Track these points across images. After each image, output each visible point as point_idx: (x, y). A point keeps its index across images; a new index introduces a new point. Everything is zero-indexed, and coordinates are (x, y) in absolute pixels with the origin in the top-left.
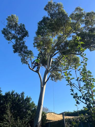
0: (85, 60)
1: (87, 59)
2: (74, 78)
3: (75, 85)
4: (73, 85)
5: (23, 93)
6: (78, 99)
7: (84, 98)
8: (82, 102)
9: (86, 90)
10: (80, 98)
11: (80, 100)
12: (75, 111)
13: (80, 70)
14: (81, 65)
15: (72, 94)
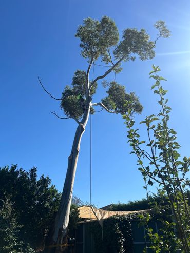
0: (167, 110)
1: (169, 108)
2: (145, 142)
3: (145, 153)
4: (141, 153)
5: (34, 171)
6: (150, 176)
7: (160, 176)
8: (157, 181)
9: (164, 162)
10: (153, 174)
11: (154, 179)
12: (131, 203)
13: (153, 127)
14: (158, 119)
15: (140, 169)
